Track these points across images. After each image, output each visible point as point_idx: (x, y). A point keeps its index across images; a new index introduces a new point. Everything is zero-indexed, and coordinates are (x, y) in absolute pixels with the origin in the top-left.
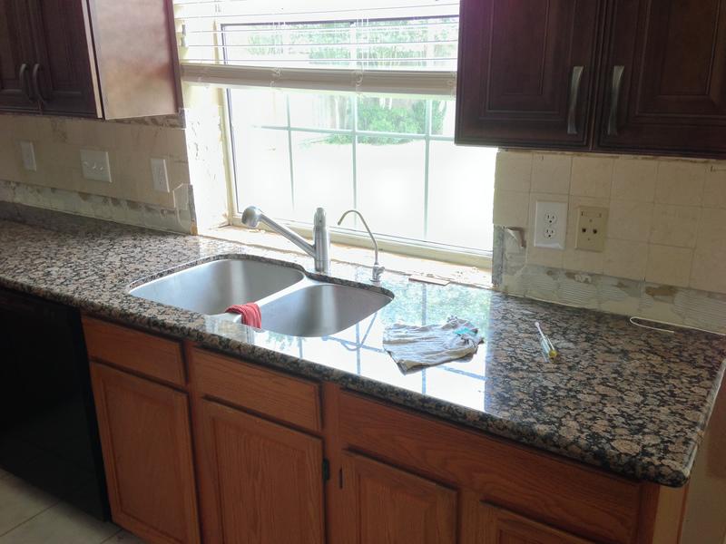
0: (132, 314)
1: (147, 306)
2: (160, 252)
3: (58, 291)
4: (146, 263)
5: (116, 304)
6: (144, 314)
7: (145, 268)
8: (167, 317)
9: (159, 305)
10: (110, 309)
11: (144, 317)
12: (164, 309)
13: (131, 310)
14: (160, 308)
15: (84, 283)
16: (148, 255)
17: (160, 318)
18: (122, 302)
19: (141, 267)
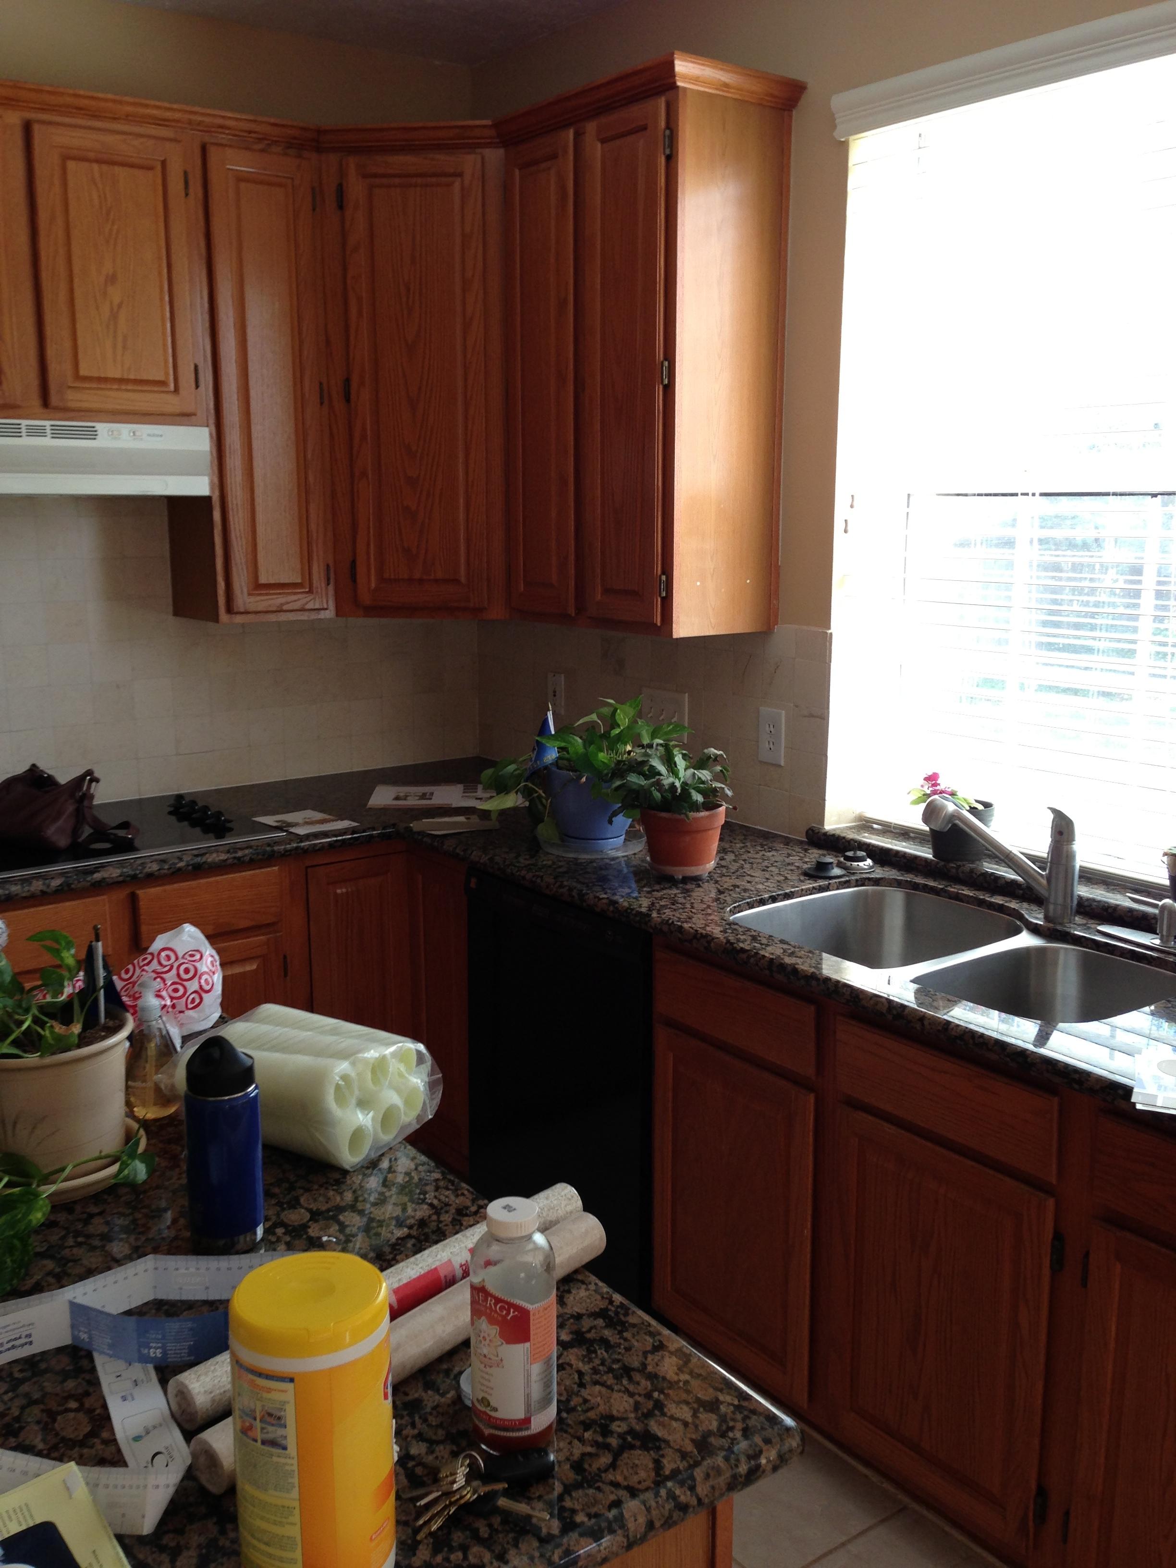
0: (742, 950)
1: (764, 941)
2: (766, 863)
3: (626, 904)
4: (748, 878)
5: (716, 931)
6: (762, 953)
7: (748, 886)
8: (799, 961)
9: (782, 942)
10: (708, 938)
11: (764, 956)
12: (793, 949)
13: (741, 945)
14: (785, 946)
15: (661, 898)
16: (747, 866)
17: (788, 960)
18: (725, 931)
19: (743, 883)
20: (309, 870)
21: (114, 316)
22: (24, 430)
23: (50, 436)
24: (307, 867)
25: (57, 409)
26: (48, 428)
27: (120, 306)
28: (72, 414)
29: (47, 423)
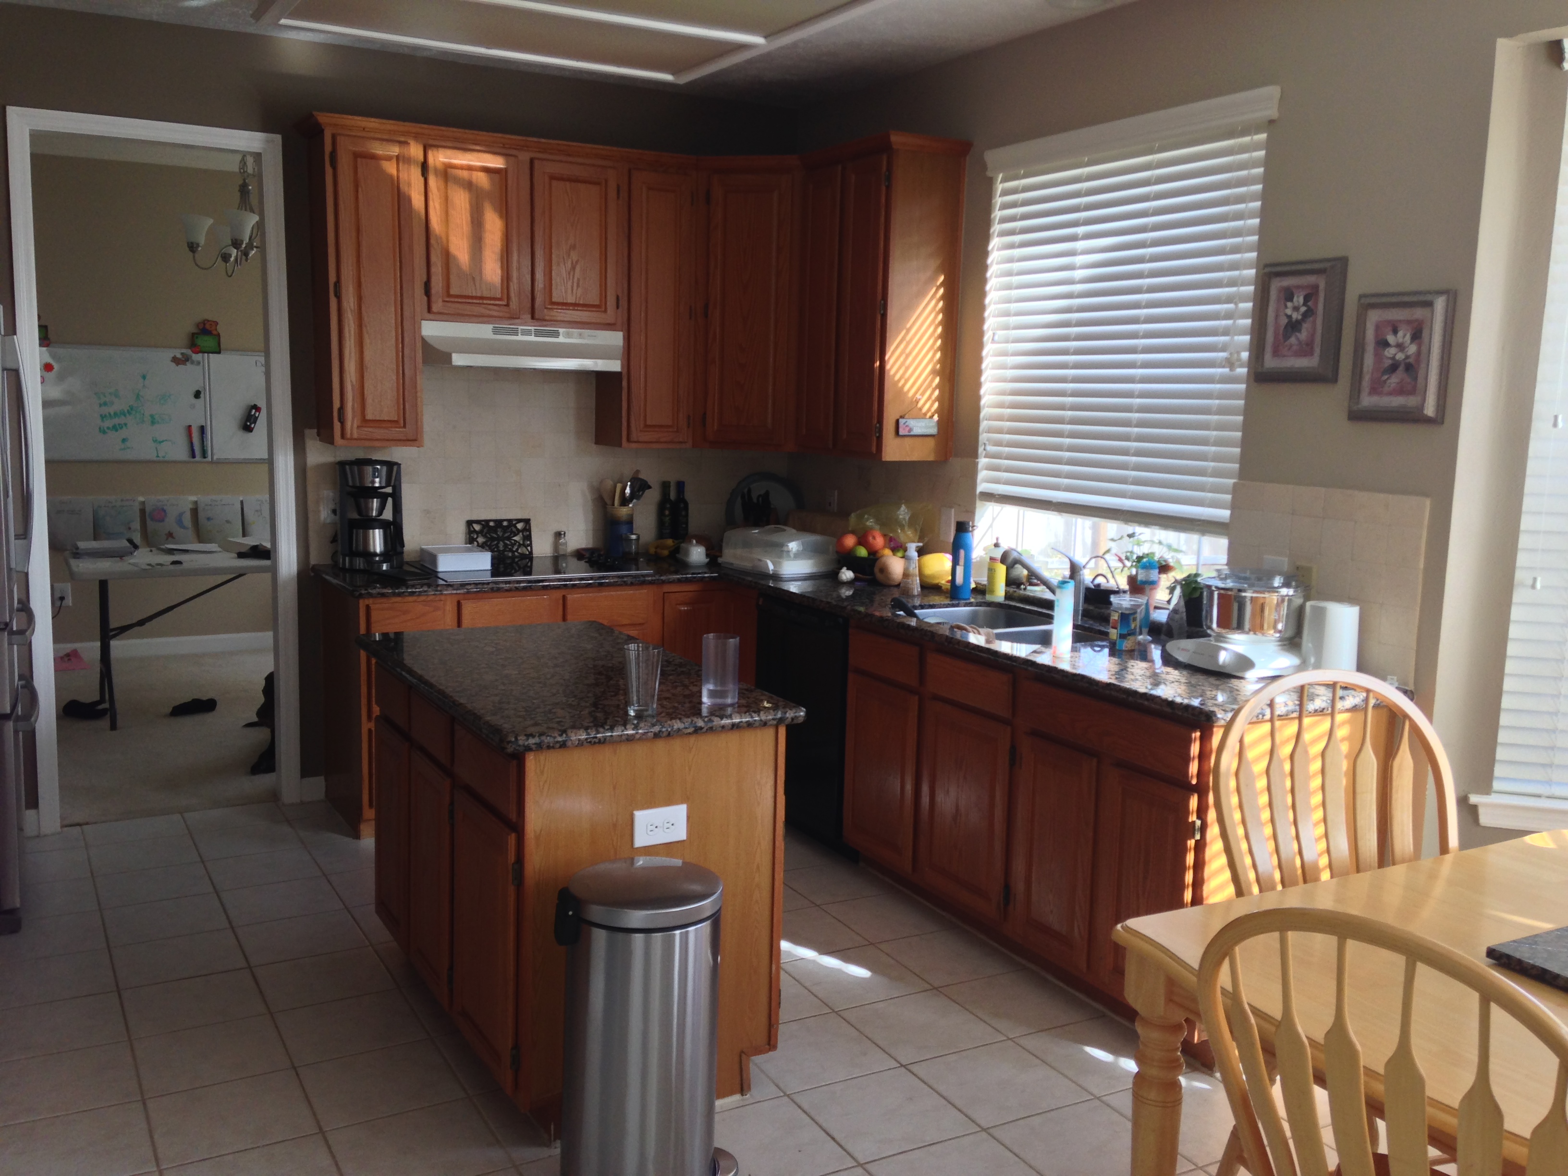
20: (666, 594)
21: (573, 268)
22: (519, 332)
23: (533, 335)
24: (664, 593)
25: (538, 320)
26: (533, 331)
27: (577, 262)
28: (545, 323)
29: (533, 328)
